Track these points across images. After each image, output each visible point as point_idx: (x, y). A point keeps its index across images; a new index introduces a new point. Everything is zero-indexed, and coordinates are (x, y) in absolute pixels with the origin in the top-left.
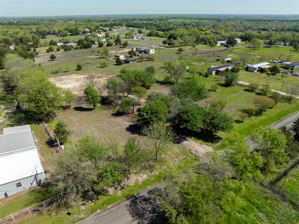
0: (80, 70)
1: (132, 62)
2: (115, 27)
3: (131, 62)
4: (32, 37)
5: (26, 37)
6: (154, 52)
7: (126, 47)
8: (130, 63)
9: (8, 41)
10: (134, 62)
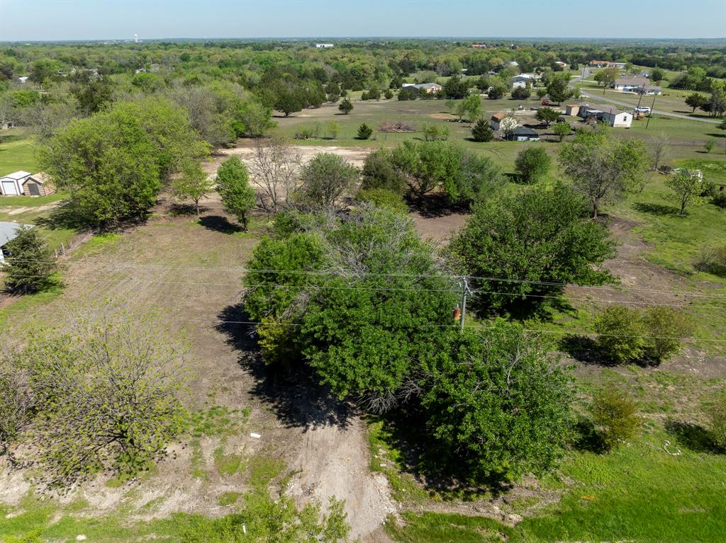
0: (366, 138)
1: (525, 138)
2: (595, 62)
3: (520, 138)
4: (374, 70)
5: (363, 70)
6: (628, 123)
7: (561, 103)
8: (516, 139)
9: (321, 75)
10: (532, 139)
